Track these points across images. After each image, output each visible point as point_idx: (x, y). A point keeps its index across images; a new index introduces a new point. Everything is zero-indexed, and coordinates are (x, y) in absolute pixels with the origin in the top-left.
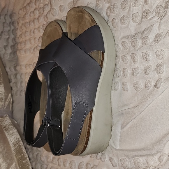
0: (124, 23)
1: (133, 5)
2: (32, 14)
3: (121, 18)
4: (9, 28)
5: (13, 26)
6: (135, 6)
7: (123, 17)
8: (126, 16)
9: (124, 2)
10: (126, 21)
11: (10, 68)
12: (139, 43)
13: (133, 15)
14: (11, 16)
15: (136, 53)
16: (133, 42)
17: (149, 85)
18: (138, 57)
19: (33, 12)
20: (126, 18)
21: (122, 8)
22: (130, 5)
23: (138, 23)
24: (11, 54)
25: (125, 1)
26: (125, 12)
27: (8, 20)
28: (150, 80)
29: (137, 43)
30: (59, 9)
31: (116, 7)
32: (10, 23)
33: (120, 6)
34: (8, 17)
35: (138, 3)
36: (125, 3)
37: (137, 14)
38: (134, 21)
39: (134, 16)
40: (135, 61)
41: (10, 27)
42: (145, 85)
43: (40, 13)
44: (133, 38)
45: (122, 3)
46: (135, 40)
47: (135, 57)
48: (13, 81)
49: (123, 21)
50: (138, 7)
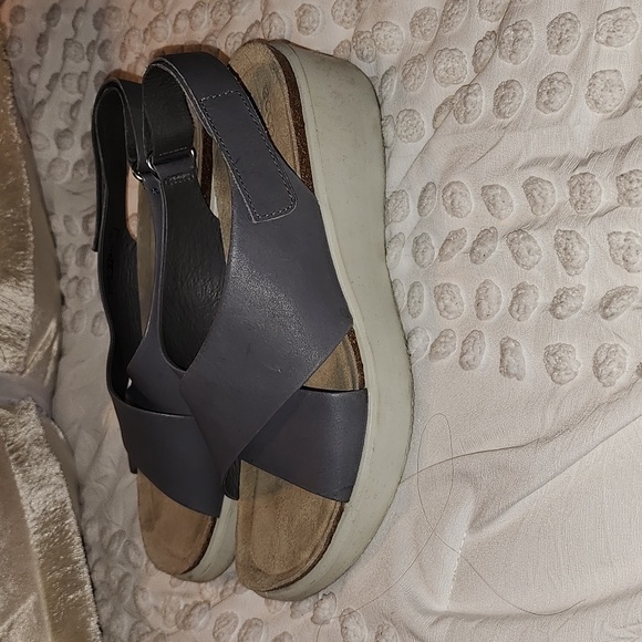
0: (551, 106)
1: (602, 39)
2: (183, 23)
3: (542, 82)
4: (84, 65)
5: (104, 58)
6: (607, 43)
7: (550, 79)
8: (560, 77)
9: (563, 21)
10: (558, 98)
11: (67, 219)
12: (605, 194)
13: (594, 76)
14: (100, 18)
15: (580, 231)
16: (579, 187)
17: (614, 367)
18: (586, 250)
19: (190, 15)
20: (561, 87)
21: (550, 43)
22: (589, 36)
23: (610, 114)
25: (570, 16)
26: (562, 61)
27: (88, 33)
28: (616, 346)
29: (595, 194)
31: (526, 35)
33: (545, 37)
34: (86, 22)
35: (621, 33)
36: (568, 25)
37: (613, 76)
38: (597, 103)
39: (599, 83)
40: (574, 263)
41: (90, 61)
42: (596, 366)
43: (215, 23)
44: (577, 172)
45: (553, 24)
46: (587, 179)
47: (577, 248)
49: (545, 98)
50: (619, 49)
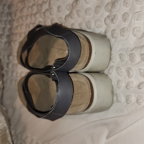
1: (136, 18)
2: (30, 9)
3: (121, 29)
4: (6, 18)
6: (137, 20)
7: (123, 29)
8: (126, 28)
9: (125, 14)
10: (125, 34)
11: (4, 56)
12: (138, 59)
13: (134, 28)
15: (132, 68)
16: (132, 57)
17: (141, 101)
18: (133, 72)
20: (126, 31)
21: (123, 20)
22: (132, 18)
23: (138, 38)
24: (6, 43)
25: (127, 13)
26: (126, 24)
27: (6, 10)
28: (142, 95)
29: (135, 58)
30: (57, 9)
31: (117, 17)
32: (8, 13)
33: (121, 18)
34: (6, 8)
35: (140, 18)
36: (127, 15)
37: (139, 28)
38: (135, 35)
39: (135, 30)
40: (130, 75)
42: (137, 100)
43: (38, 9)
44: (131, 53)
45: (123, 15)
46: (133, 55)
47: (131, 72)
48: (5, 69)
49: (122, 33)
50: (140, 21)
